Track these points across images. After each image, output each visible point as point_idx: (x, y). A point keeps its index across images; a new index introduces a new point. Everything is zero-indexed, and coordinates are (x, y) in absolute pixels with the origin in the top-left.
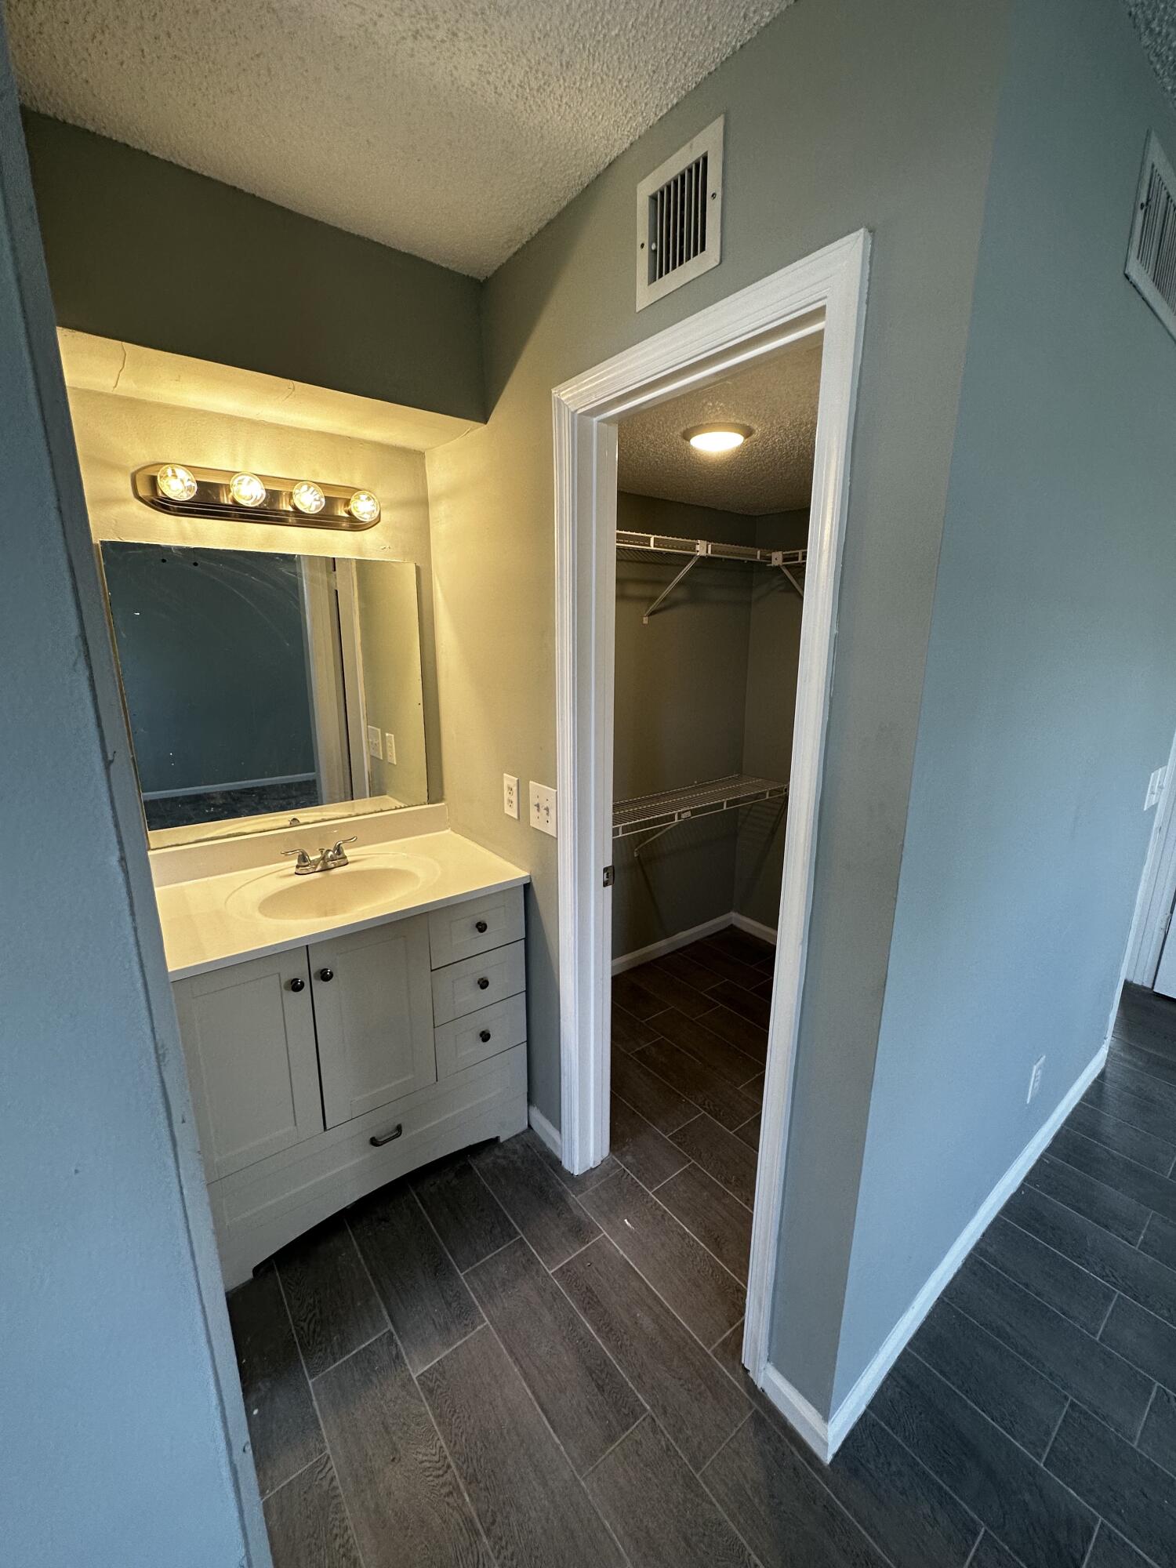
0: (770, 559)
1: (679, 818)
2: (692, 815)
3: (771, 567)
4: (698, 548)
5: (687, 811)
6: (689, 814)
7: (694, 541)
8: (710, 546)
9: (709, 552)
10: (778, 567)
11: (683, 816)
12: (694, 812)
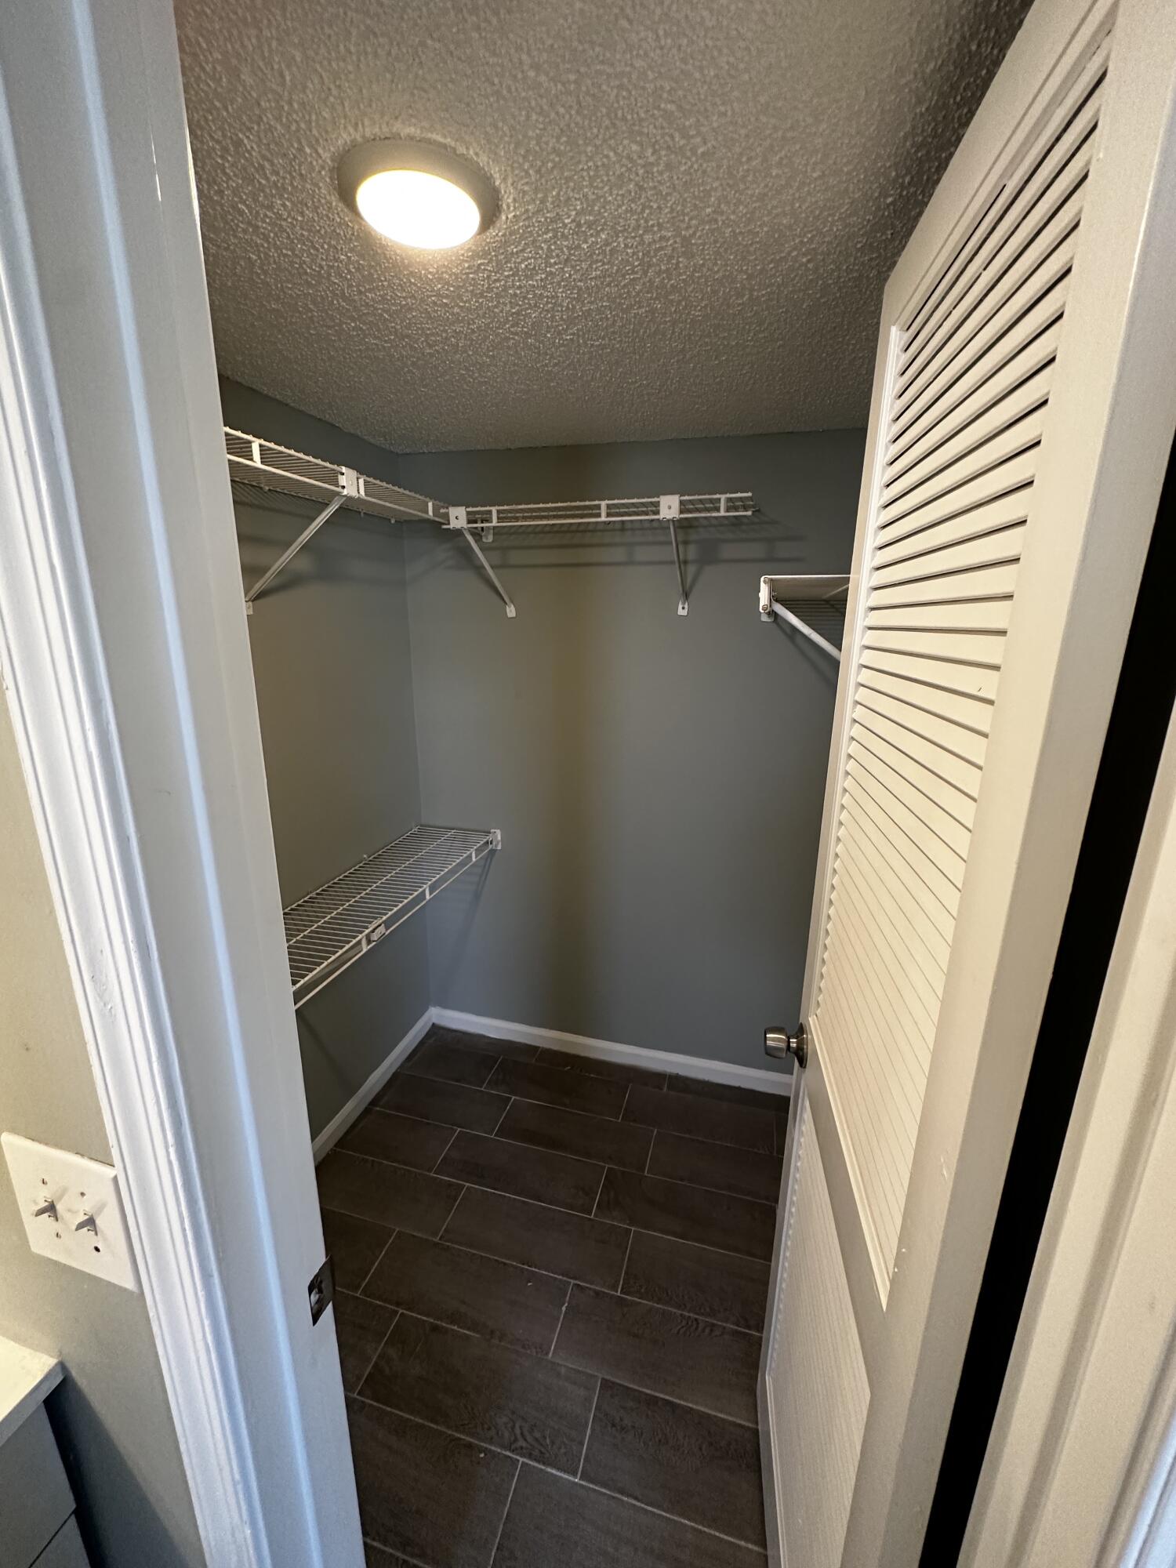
0: (446, 516)
1: (369, 942)
2: (387, 930)
3: (449, 529)
4: (342, 480)
5: (380, 925)
6: (382, 929)
7: (335, 467)
8: (361, 481)
9: (362, 492)
10: (458, 533)
11: (375, 937)
12: (387, 924)
